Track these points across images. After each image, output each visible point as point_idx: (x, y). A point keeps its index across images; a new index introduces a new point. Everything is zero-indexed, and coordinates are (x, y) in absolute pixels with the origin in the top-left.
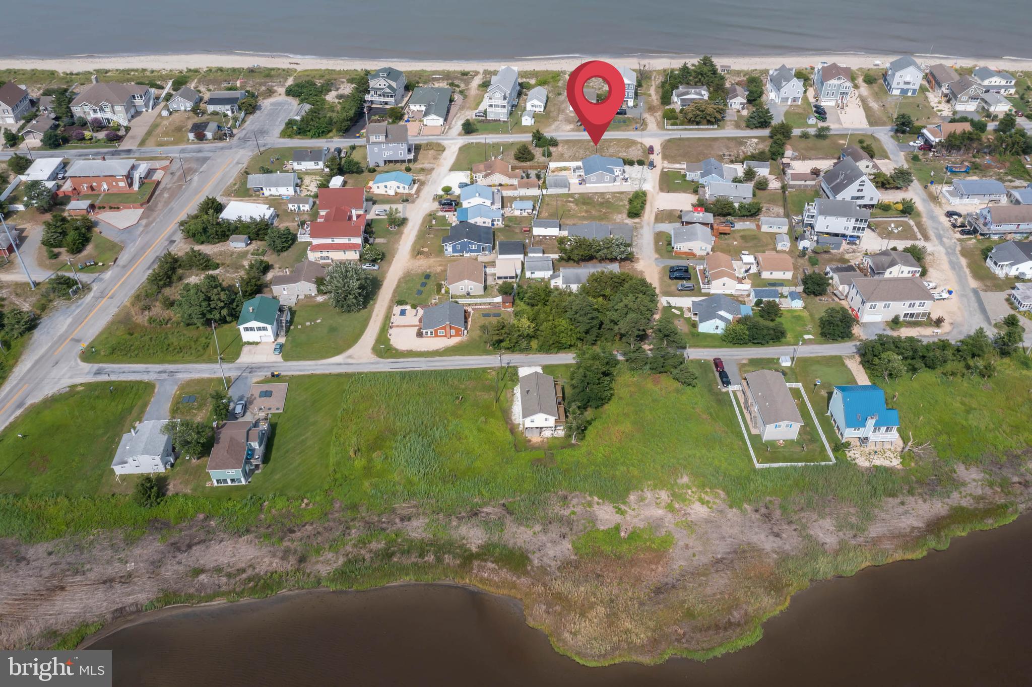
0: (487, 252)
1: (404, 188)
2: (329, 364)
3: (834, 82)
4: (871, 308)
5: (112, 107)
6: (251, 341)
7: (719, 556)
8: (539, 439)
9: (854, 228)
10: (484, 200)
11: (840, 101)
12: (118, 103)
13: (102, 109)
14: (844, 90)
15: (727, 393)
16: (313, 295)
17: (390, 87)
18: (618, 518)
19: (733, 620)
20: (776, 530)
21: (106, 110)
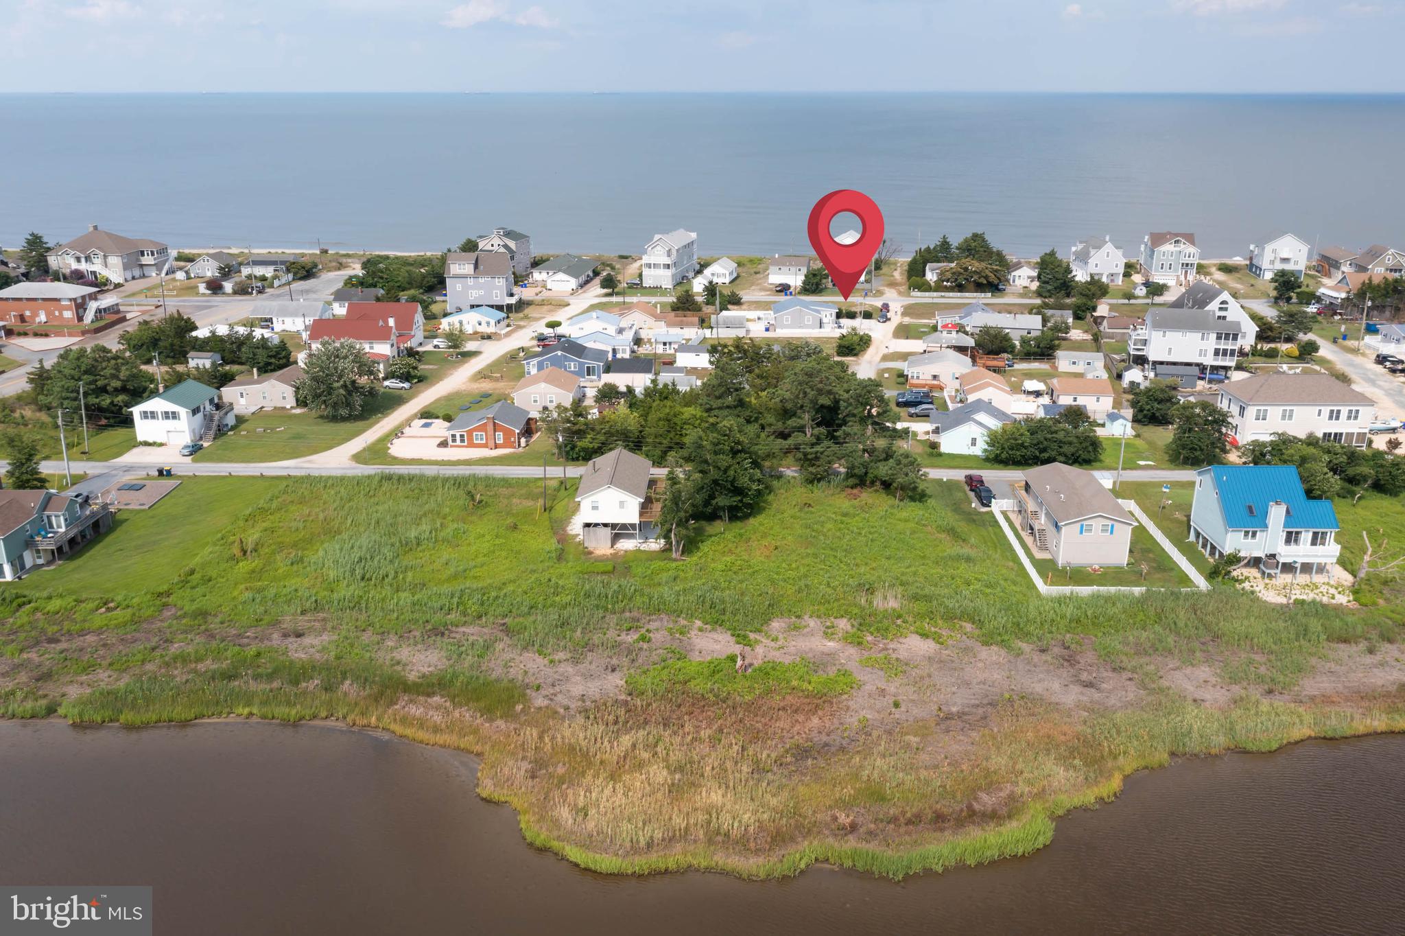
0: (595, 377)
1: (488, 323)
3: (1168, 247)
4: (1257, 419)
5: (105, 257)
6: (151, 441)
7: (954, 709)
8: (609, 551)
9: (1217, 352)
10: (605, 325)
11: (1182, 278)
12: (113, 253)
13: (88, 259)
14: (1187, 260)
15: (991, 513)
16: (288, 407)
17: (506, 246)
18: (736, 649)
19: (976, 806)
20: (1084, 676)
21: (95, 261)
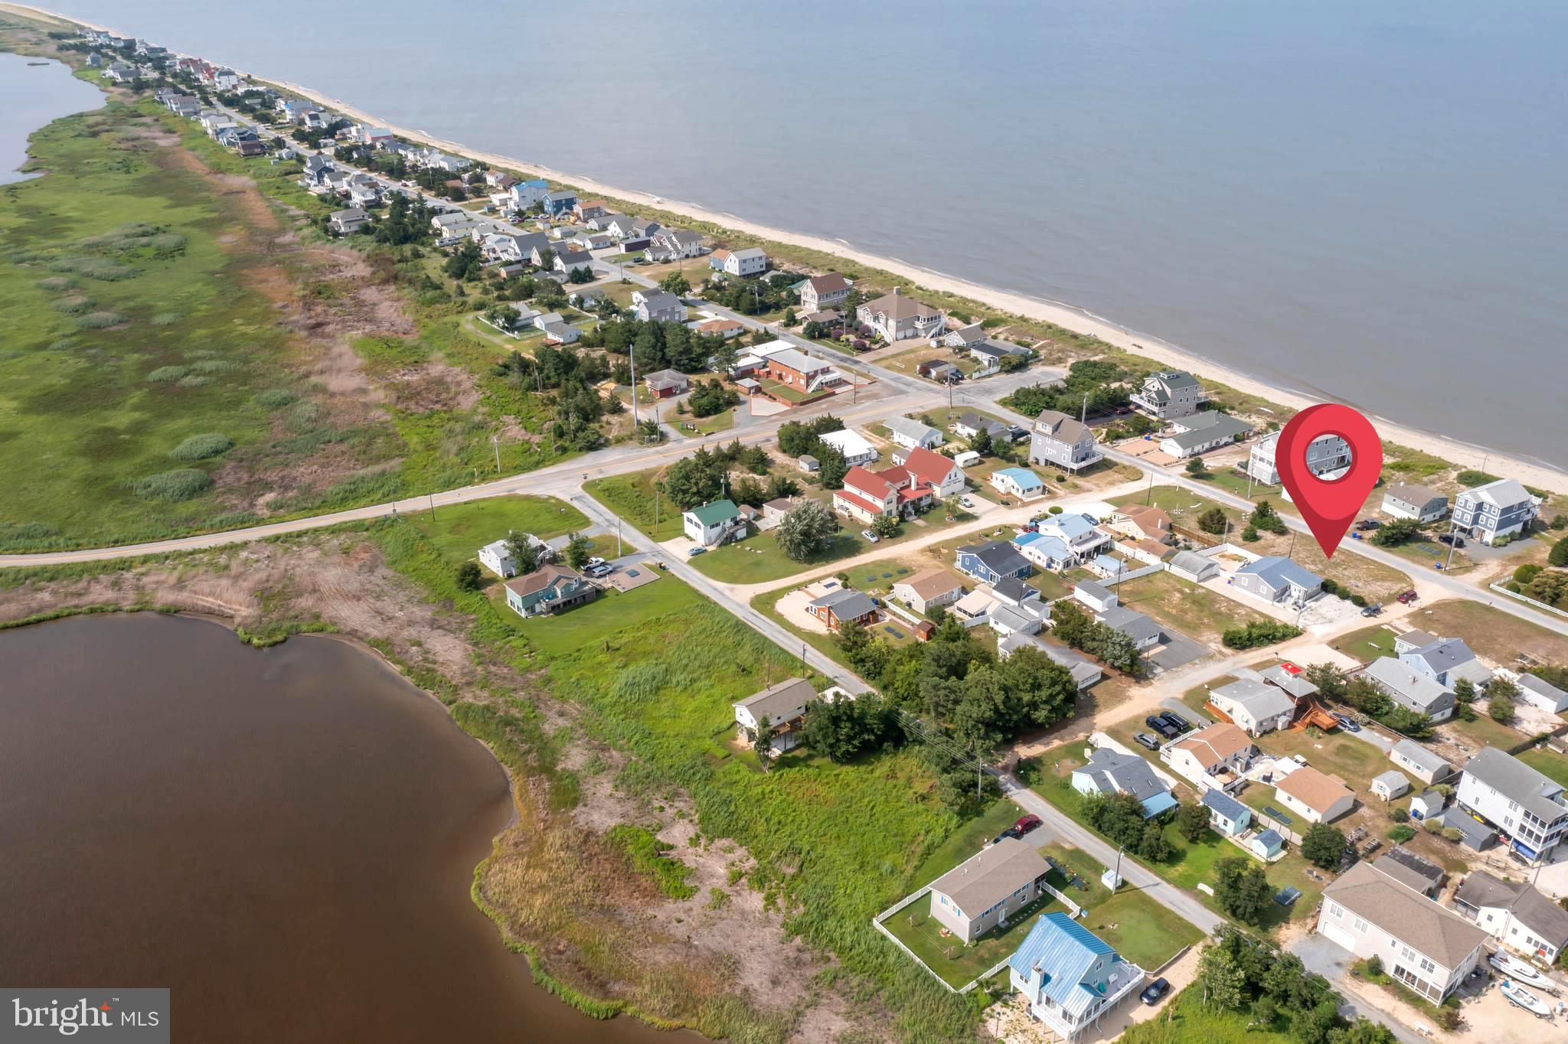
1: (1018, 490)
2: (709, 585)
5: (887, 320)
6: (689, 534)
8: (744, 744)
10: (1063, 534)
13: (876, 319)
18: (683, 843)
20: (783, 978)
21: (881, 320)
